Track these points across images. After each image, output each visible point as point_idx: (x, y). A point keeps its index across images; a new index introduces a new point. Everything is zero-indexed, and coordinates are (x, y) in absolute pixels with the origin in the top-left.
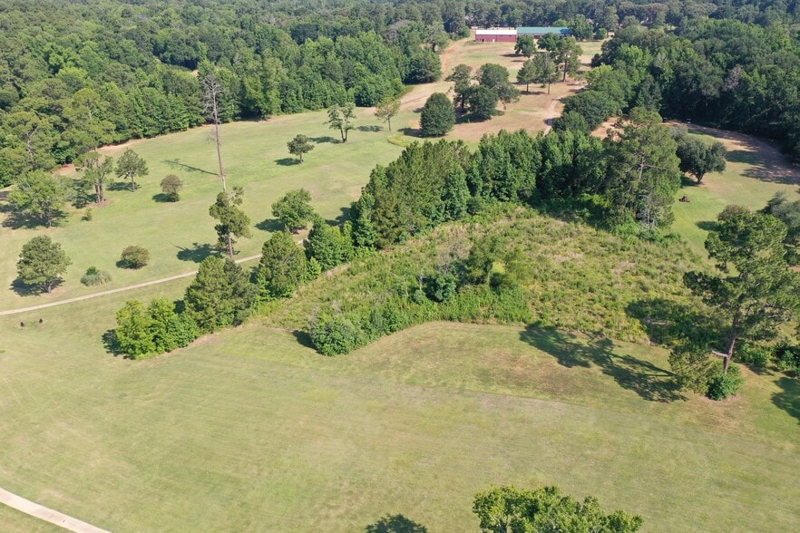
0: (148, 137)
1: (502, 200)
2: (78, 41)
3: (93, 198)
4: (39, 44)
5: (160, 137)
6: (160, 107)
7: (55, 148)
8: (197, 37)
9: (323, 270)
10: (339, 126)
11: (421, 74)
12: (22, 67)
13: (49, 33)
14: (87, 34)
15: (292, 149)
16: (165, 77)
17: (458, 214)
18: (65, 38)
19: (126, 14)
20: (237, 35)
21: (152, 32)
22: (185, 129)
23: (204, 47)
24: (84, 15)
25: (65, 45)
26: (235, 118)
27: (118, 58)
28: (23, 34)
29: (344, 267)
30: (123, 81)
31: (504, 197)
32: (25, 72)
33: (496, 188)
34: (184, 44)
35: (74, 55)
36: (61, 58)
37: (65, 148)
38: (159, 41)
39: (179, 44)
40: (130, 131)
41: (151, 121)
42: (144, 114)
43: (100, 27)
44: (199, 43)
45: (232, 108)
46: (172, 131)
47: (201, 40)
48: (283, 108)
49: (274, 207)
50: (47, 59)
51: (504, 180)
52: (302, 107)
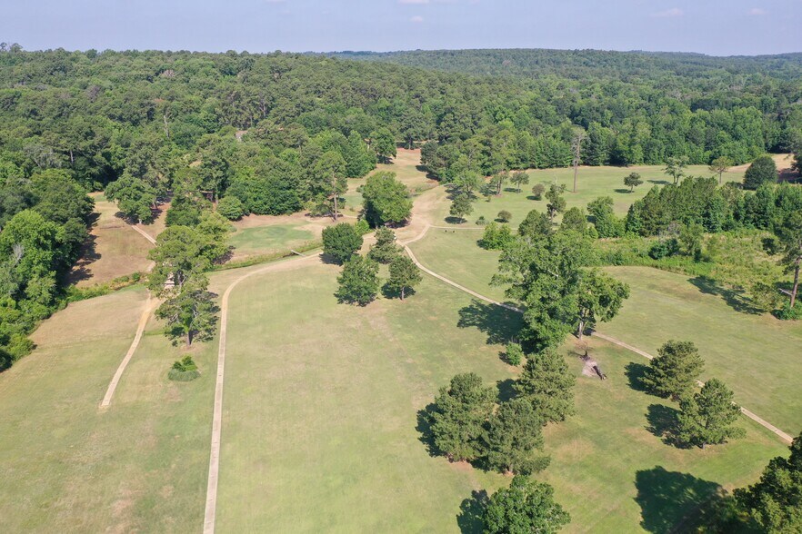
0: (541, 168)
1: (759, 228)
2: (518, 104)
3: (495, 193)
4: (493, 106)
5: (549, 170)
6: (553, 149)
7: (483, 166)
8: (606, 106)
9: (600, 237)
10: (673, 173)
11: (784, 145)
12: (479, 119)
13: (502, 97)
14: (525, 100)
15: (627, 182)
16: (564, 132)
17: (713, 228)
18: (509, 103)
19: (561, 87)
20: (641, 106)
21: (573, 101)
22: (566, 167)
23: (609, 114)
24: (530, 87)
25: (507, 107)
26: (605, 163)
27: (540, 118)
28: (485, 100)
29: (614, 239)
30: (536, 132)
31: (761, 226)
32: (479, 122)
33: (757, 219)
34: (594, 111)
35: (512, 114)
36: (503, 116)
37: (489, 166)
38: (576, 108)
39: (591, 110)
40: (530, 163)
41: (544, 157)
42: (542, 153)
43: (537, 96)
44: (606, 110)
45: (604, 156)
46: (557, 166)
47: (609, 109)
48: (645, 160)
49: (589, 205)
50: (494, 116)
51: (764, 213)
52: (661, 161)
